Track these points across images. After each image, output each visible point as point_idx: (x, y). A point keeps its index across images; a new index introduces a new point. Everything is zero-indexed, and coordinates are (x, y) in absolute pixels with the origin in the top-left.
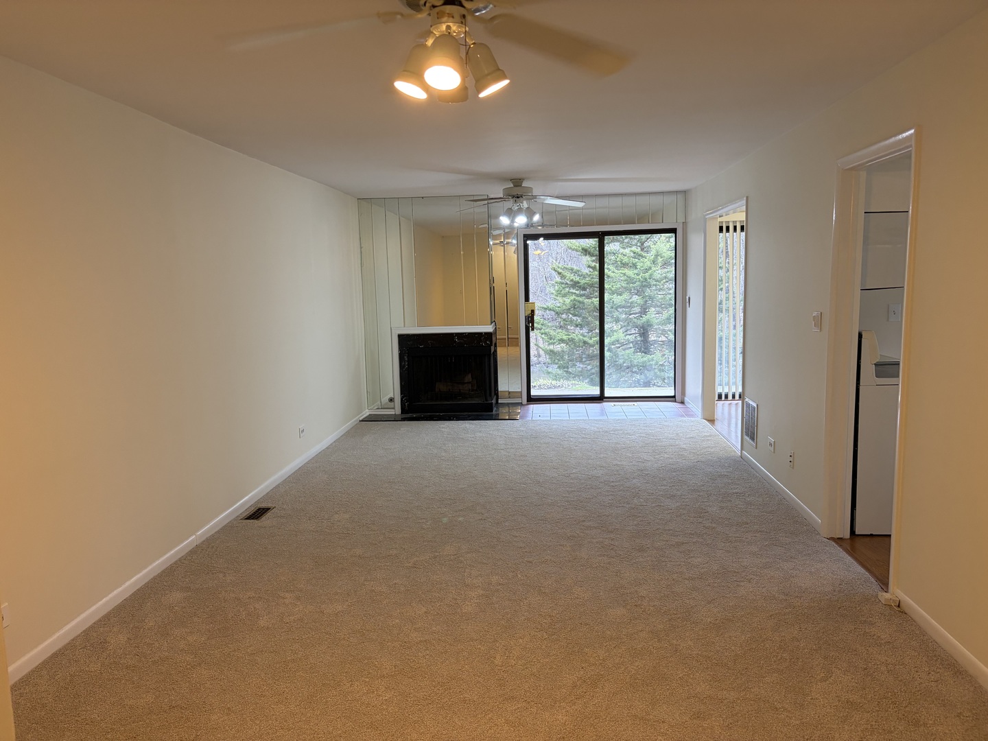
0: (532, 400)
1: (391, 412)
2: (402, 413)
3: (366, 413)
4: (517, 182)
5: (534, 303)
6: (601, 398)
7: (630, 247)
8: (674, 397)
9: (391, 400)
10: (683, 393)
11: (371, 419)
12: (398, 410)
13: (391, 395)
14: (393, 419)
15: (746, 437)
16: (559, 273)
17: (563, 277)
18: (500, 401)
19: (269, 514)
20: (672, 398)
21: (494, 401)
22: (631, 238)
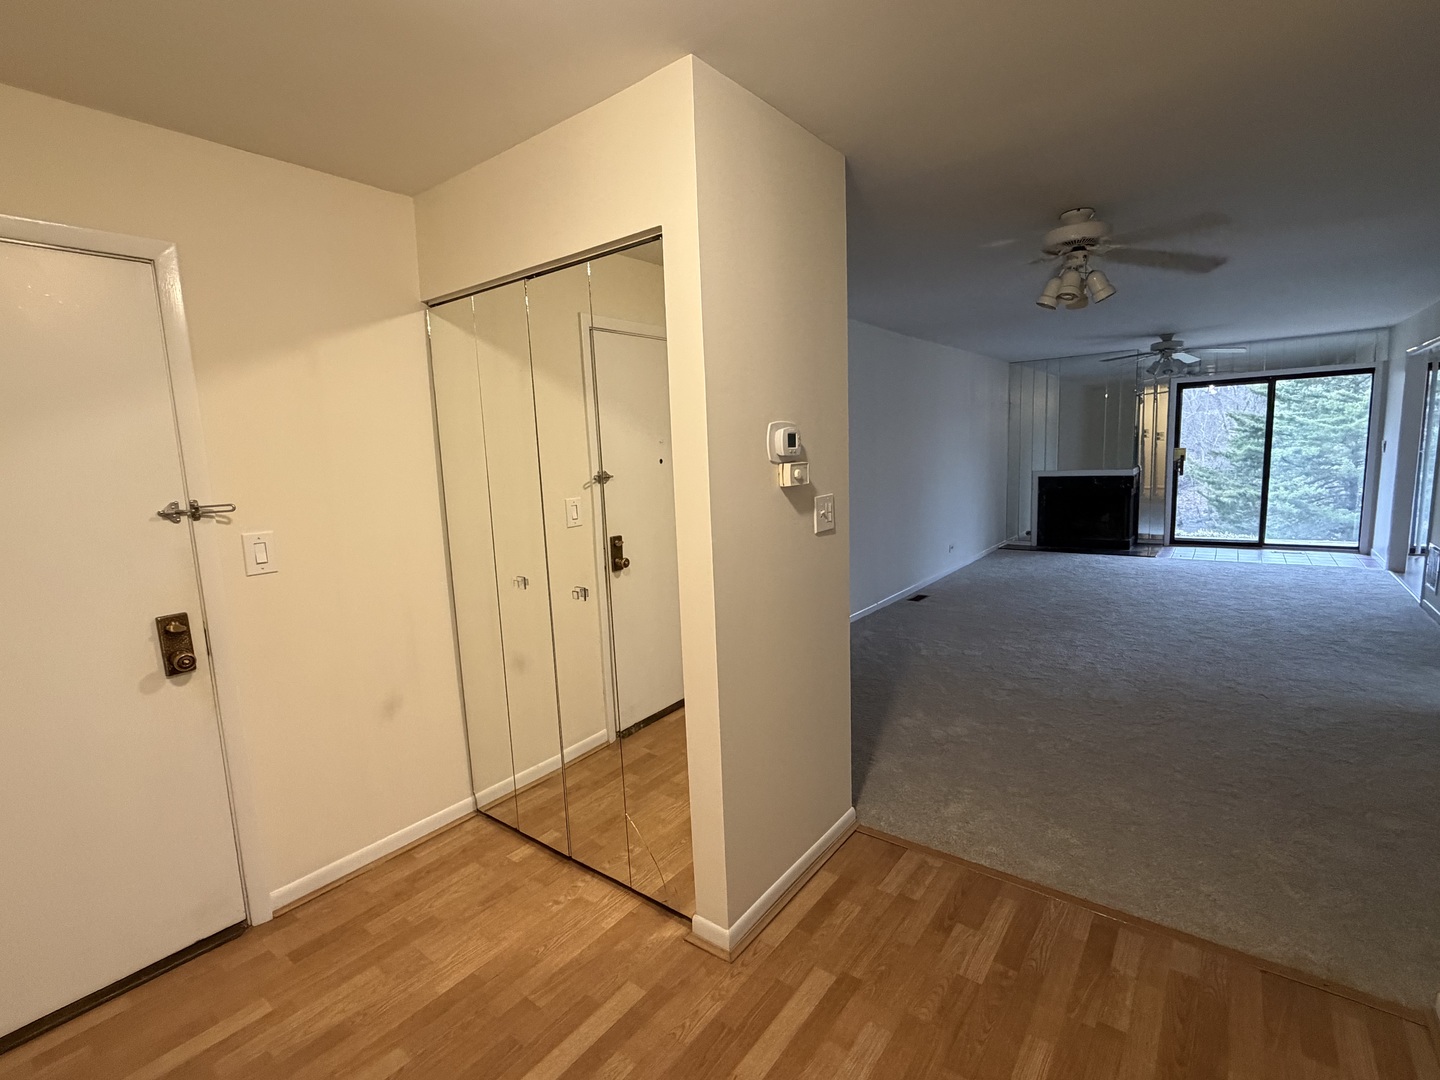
0: (1175, 542)
1: (1028, 544)
2: (1038, 544)
3: (1005, 542)
4: (1167, 337)
5: (1184, 449)
6: (1260, 545)
7: (1338, 389)
8: (1358, 548)
9: (1028, 533)
10: (1370, 545)
11: (1008, 547)
12: (1034, 542)
13: (1029, 530)
14: (1031, 549)
15: (1428, 584)
16: (1237, 420)
17: (1242, 423)
18: (1139, 541)
19: (926, 599)
20: (1356, 550)
21: (1131, 540)
22: (1339, 379)
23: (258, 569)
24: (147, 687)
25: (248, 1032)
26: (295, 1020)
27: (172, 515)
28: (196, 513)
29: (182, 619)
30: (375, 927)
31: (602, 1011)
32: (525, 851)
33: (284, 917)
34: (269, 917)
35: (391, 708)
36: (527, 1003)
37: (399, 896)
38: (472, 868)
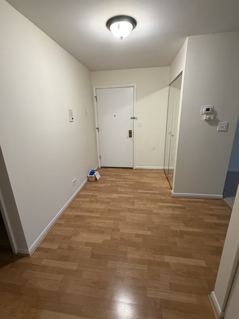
23: (140, 126)
24: (127, 138)
25: (126, 175)
26: (129, 176)
27: (132, 118)
28: (134, 118)
29: (131, 131)
30: (142, 174)
31: (153, 191)
32: (165, 176)
33: (136, 169)
34: (135, 169)
35: (154, 149)
36: (147, 187)
37: (147, 173)
38: (157, 174)
